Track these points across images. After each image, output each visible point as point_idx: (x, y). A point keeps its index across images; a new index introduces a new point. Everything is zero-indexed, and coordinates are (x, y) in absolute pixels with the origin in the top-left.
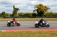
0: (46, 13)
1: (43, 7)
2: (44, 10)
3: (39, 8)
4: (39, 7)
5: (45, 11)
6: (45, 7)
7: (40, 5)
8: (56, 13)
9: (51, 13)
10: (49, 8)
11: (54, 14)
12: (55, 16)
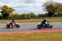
0: (11, 14)
1: (8, 9)
2: (9, 11)
3: (3, 10)
4: (4, 8)
5: (10, 13)
6: (10, 8)
7: (5, 7)
8: (21, 14)
9: (16, 15)
10: (14, 10)
11: (19, 15)
12: (21, 17)
